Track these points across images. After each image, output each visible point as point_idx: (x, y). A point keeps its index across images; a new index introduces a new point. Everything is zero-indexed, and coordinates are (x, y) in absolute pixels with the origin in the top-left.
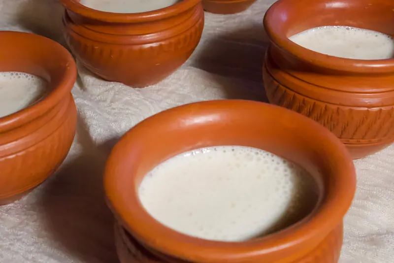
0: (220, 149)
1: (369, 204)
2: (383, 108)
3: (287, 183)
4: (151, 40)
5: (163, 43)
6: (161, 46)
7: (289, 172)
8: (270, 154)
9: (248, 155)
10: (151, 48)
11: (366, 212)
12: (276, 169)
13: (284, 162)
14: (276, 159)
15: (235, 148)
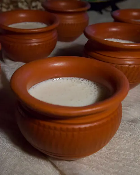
0: (65, 79)
1: (129, 108)
2: (135, 66)
3: (96, 91)
4: (35, 42)
5: (40, 44)
6: (39, 45)
7: (96, 88)
8: (88, 81)
9: (78, 81)
10: (35, 45)
11: (128, 112)
12: (91, 86)
13: (94, 83)
14: (90, 82)
15: (72, 78)
